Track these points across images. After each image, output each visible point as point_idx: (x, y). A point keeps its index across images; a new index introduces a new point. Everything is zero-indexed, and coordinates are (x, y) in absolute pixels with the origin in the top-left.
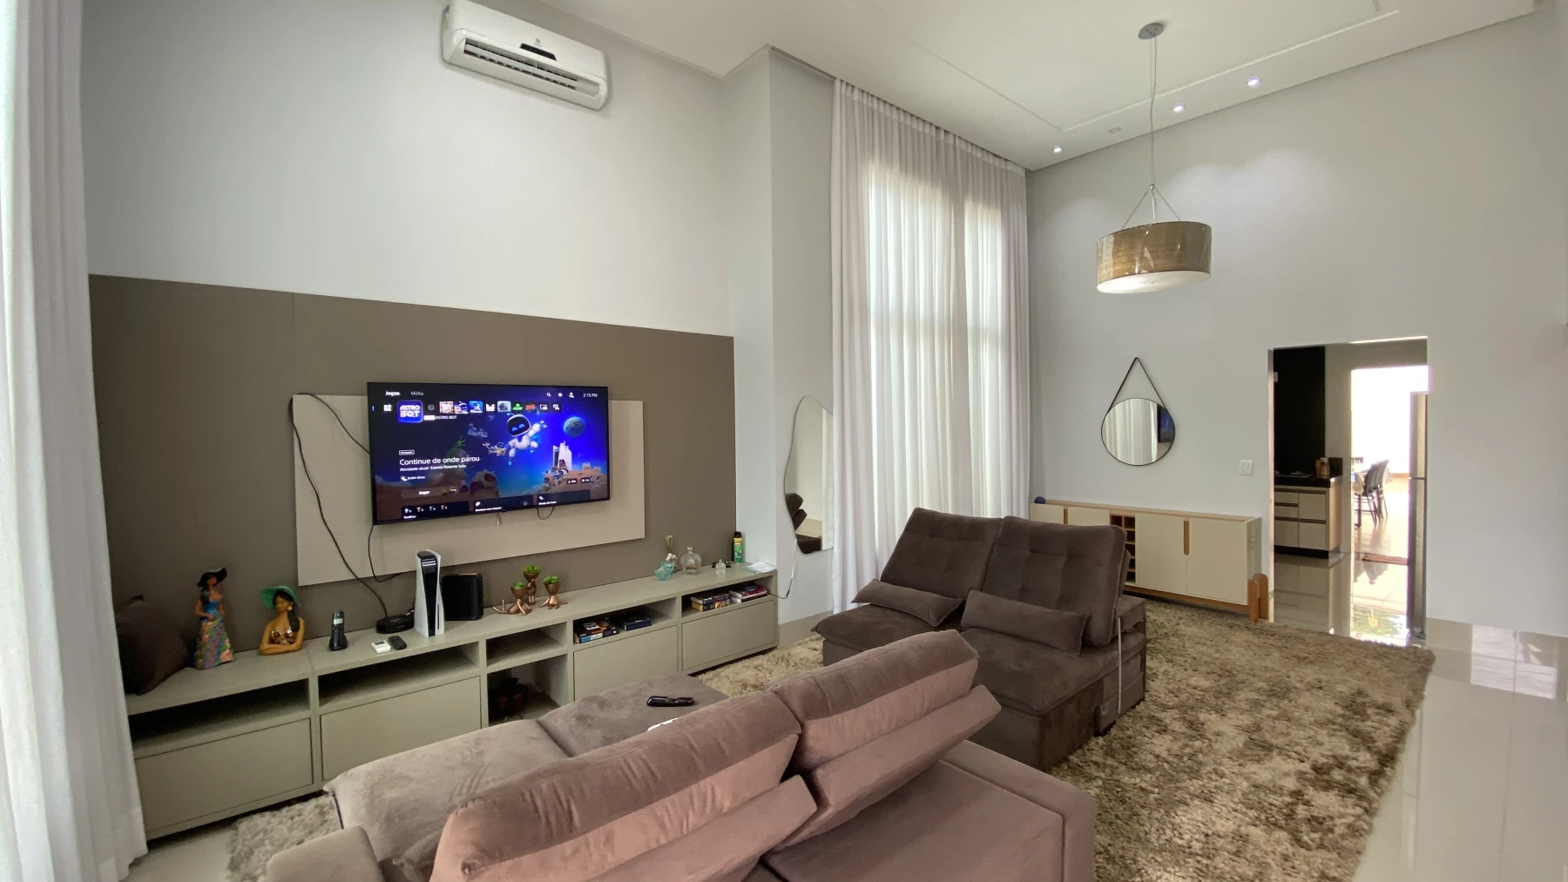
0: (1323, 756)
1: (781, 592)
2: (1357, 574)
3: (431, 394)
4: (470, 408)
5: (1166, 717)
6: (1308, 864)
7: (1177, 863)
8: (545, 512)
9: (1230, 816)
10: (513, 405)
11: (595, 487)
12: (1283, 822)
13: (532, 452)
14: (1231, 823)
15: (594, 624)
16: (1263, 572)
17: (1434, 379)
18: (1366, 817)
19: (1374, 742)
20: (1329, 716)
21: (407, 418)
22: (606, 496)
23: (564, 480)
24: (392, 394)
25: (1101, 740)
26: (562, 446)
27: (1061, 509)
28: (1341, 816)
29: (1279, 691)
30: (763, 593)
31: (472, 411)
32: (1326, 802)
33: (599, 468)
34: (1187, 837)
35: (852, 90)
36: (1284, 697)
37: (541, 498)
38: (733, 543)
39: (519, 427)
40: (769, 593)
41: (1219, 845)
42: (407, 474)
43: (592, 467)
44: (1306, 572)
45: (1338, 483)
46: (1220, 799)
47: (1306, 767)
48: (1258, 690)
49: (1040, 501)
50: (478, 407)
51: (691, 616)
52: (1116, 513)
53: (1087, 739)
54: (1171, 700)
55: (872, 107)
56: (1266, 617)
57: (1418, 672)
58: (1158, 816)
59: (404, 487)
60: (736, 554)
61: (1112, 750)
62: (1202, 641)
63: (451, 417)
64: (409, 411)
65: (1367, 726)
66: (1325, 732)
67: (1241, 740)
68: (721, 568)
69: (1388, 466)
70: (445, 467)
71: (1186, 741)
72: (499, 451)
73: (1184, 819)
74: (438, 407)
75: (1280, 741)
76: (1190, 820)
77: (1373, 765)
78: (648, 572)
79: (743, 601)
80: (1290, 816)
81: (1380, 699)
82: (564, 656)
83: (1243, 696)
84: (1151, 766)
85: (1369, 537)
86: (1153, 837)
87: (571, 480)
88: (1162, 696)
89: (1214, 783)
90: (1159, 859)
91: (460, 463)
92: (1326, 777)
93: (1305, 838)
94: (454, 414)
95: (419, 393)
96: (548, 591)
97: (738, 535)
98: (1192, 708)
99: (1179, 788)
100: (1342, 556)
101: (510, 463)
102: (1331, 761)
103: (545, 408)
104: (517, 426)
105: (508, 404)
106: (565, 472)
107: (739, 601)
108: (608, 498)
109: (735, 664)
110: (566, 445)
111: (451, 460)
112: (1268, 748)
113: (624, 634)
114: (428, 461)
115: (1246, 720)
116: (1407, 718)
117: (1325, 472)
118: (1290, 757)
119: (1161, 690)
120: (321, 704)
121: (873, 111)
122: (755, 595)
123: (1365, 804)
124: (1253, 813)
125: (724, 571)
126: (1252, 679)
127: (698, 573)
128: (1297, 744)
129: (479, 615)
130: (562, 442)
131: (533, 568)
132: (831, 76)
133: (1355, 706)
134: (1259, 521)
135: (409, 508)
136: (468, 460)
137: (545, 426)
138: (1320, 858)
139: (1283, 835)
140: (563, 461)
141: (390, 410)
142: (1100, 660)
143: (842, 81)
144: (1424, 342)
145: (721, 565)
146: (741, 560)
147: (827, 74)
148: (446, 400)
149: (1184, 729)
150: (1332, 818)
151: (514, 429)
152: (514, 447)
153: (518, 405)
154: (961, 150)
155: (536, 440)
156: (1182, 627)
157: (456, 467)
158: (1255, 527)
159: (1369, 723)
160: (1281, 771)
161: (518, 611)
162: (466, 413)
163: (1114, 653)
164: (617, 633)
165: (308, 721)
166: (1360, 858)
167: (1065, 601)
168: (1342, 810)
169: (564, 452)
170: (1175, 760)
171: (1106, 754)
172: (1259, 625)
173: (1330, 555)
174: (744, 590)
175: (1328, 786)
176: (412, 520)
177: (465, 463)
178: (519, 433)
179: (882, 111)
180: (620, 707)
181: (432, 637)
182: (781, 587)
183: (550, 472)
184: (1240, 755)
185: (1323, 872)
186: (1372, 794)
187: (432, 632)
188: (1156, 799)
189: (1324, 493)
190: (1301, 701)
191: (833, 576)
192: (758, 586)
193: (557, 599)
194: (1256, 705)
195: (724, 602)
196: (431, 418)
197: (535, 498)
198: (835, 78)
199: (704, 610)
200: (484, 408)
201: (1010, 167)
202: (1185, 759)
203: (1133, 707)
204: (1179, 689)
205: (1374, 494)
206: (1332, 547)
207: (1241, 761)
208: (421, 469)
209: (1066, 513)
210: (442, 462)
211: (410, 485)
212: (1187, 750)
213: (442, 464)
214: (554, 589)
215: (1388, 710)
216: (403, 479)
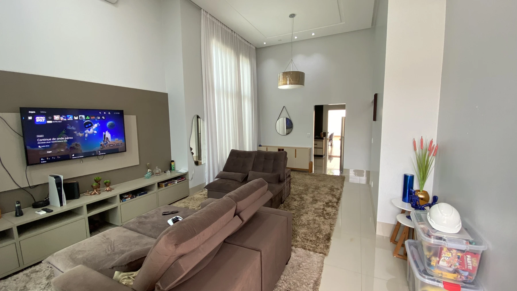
0: (327, 200)
1: (190, 178)
2: (328, 160)
3: (49, 112)
4: (67, 118)
5: (295, 197)
6: (327, 222)
7: (303, 228)
8: (101, 157)
9: (312, 216)
10: (86, 117)
11: (121, 147)
12: (322, 215)
13: (95, 135)
14: (312, 217)
15: (126, 195)
16: (312, 161)
17: (347, 114)
18: (336, 211)
19: (336, 196)
20: (327, 192)
21: (39, 122)
22: (125, 150)
23: (108, 145)
24: (32, 112)
25: (282, 205)
26: (107, 132)
27: (266, 148)
28: (332, 212)
29: (317, 188)
30: (184, 179)
31: (68, 119)
32: (329, 209)
33: (122, 140)
34: (304, 222)
35: (207, 14)
36: (318, 189)
37: (99, 152)
38: (171, 164)
39: (89, 125)
40: (186, 179)
41: (310, 222)
42: (41, 145)
43: (119, 140)
44: (319, 160)
45: (325, 138)
46: (309, 213)
47: (324, 203)
48: (313, 188)
49: (260, 146)
50: (71, 118)
51: (161, 189)
52: (279, 148)
53: (279, 205)
54: (296, 193)
55: (213, 20)
56: (312, 172)
57: (342, 181)
58: (298, 219)
59: (40, 150)
60: (172, 168)
61: (285, 206)
62: (300, 179)
63: (59, 122)
64: (40, 119)
65: (334, 193)
66: (327, 195)
67: (311, 199)
68: (169, 173)
69: (334, 134)
70: (58, 141)
71: (300, 202)
72: (81, 135)
73: (303, 218)
74: (53, 118)
75: (319, 199)
76: (304, 219)
77: (337, 201)
78: (142, 176)
79: (178, 182)
80: (323, 214)
81: (336, 187)
82: (117, 207)
83: (310, 190)
84: (294, 208)
85: (330, 151)
86: (297, 223)
87: (111, 145)
88: (294, 192)
89: (307, 210)
90: (299, 227)
91: (64, 140)
92: (328, 205)
93: (326, 217)
94: (61, 120)
95: (44, 112)
96: (106, 185)
97: (173, 161)
98: (300, 194)
99: (301, 212)
100: (325, 156)
101: (86, 139)
102: (329, 201)
103: (99, 118)
104: (88, 125)
105: (83, 116)
106: (108, 142)
107: (176, 183)
108: (126, 151)
109: (176, 203)
110: (108, 132)
111: (60, 139)
112: (317, 200)
113: (138, 197)
114: (50, 139)
115: (312, 195)
116: (341, 190)
117: (322, 136)
118: (321, 202)
119: (293, 191)
120: (19, 237)
121: (213, 22)
122: (181, 180)
123: (336, 209)
124: (316, 214)
125: (170, 174)
126: (311, 186)
127: (160, 175)
128: (322, 199)
129: (78, 197)
130: (107, 131)
131: (99, 178)
132: (200, 8)
133: (332, 189)
134: (311, 148)
135: (43, 158)
136: (68, 138)
137: (99, 125)
138: (329, 221)
139: (322, 218)
140: (107, 138)
141: (31, 119)
142: (282, 185)
143: (204, 10)
144: (345, 105)
145: (169, 171)
146: (174, 170)
147: (199, 7)
148: (56, 114)
149: (300, 199)
150: (330, 213)
151: (87, 126)
152: (87, 133)
153: (88, 117)
154: (238, 39)
155: (96, 130)
156: (295, 176)
157: (63, 141)
158: (311, 149)
159: (335, 192)
160: (320, 205)
161: (95, 194)
162: (66, 120)
163: (285, 183)
164: (136, 197)
165: (14, 244)
166: (336, 219)
167: (274, 171)
168: (332, 211)
169: (108, 135)
170: (299, 206)
171: (284, 207)
172: (311, 174)
173: (323, 156)
174: (177, 179)
175: (329, 206)
176: (44, 163)
177: (66, 140)
178: (89, 127)
179: (216, 22)
180: (153, 217)
181: (62, 207)
182: (190, 177)
183: (102, 142)
184: (312, 203)
185: (330, 223)
186: (337, 207)
187: (61, 204)
188: (297, 215)
189: (322, 141)
190: (322, 189)
191: (206, 172)
192: (182, 177)
193: (110, 188)
194: (313, 192)
195: (171, 183)
196: (51, 122)
197: (97, 152)
198: (201, 8)
199: (165, 187)
200: (73, 118)
201: (251, 46)
202: (301, 206)
203: (288, 196)
204: (297, 190)
205: (331, 141)
206: (324, 154)
207: (312, 204)
208: (47, 142)
209: (267, 148)
210: (56, 139)
211: (42, 149)
212: (301, 204)
213: (56, 140)
214: (107, 184)
215: (338, 189)
216: (39, 147)
